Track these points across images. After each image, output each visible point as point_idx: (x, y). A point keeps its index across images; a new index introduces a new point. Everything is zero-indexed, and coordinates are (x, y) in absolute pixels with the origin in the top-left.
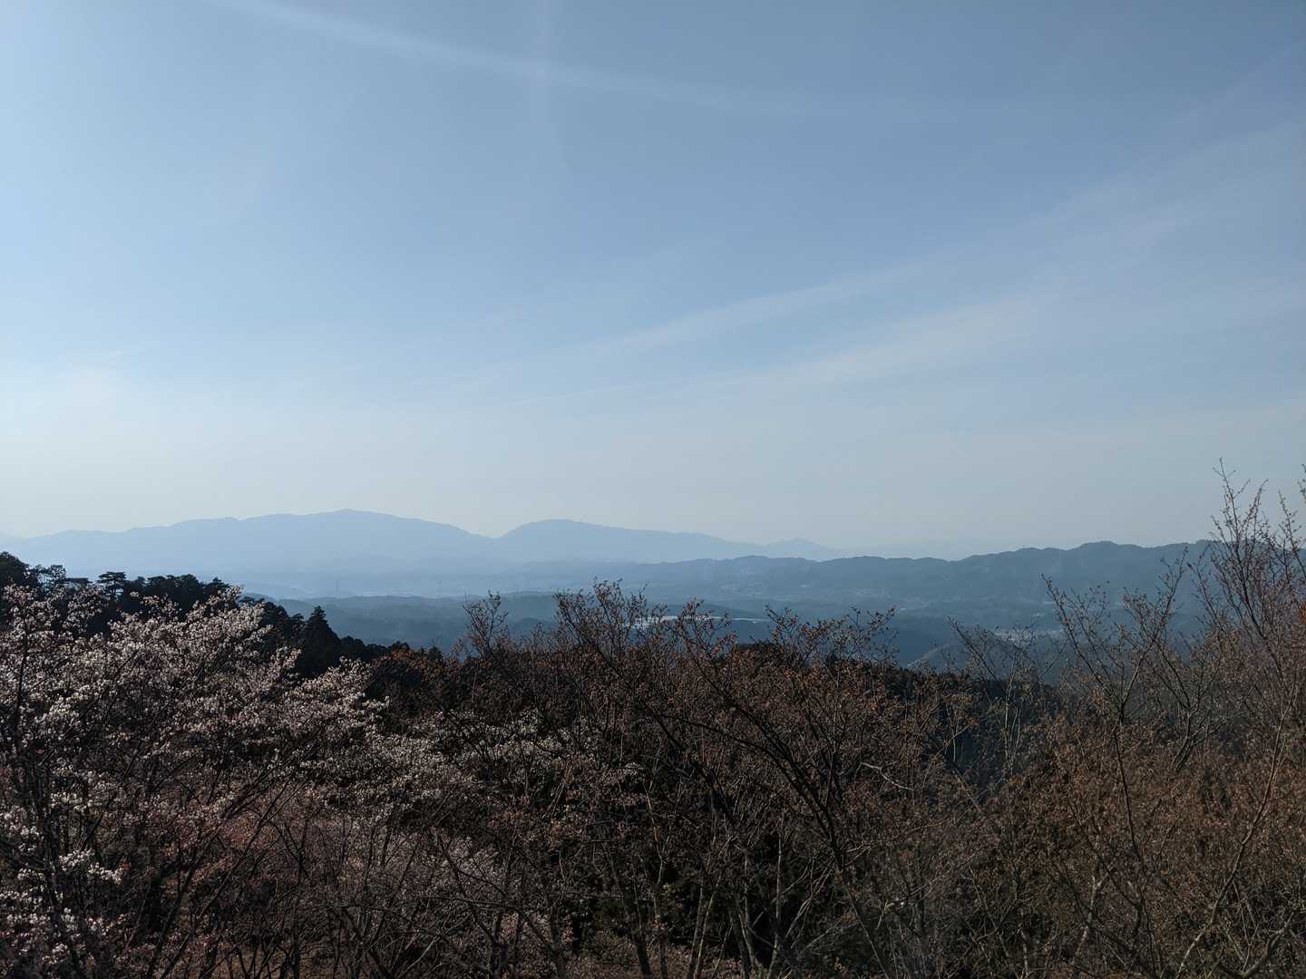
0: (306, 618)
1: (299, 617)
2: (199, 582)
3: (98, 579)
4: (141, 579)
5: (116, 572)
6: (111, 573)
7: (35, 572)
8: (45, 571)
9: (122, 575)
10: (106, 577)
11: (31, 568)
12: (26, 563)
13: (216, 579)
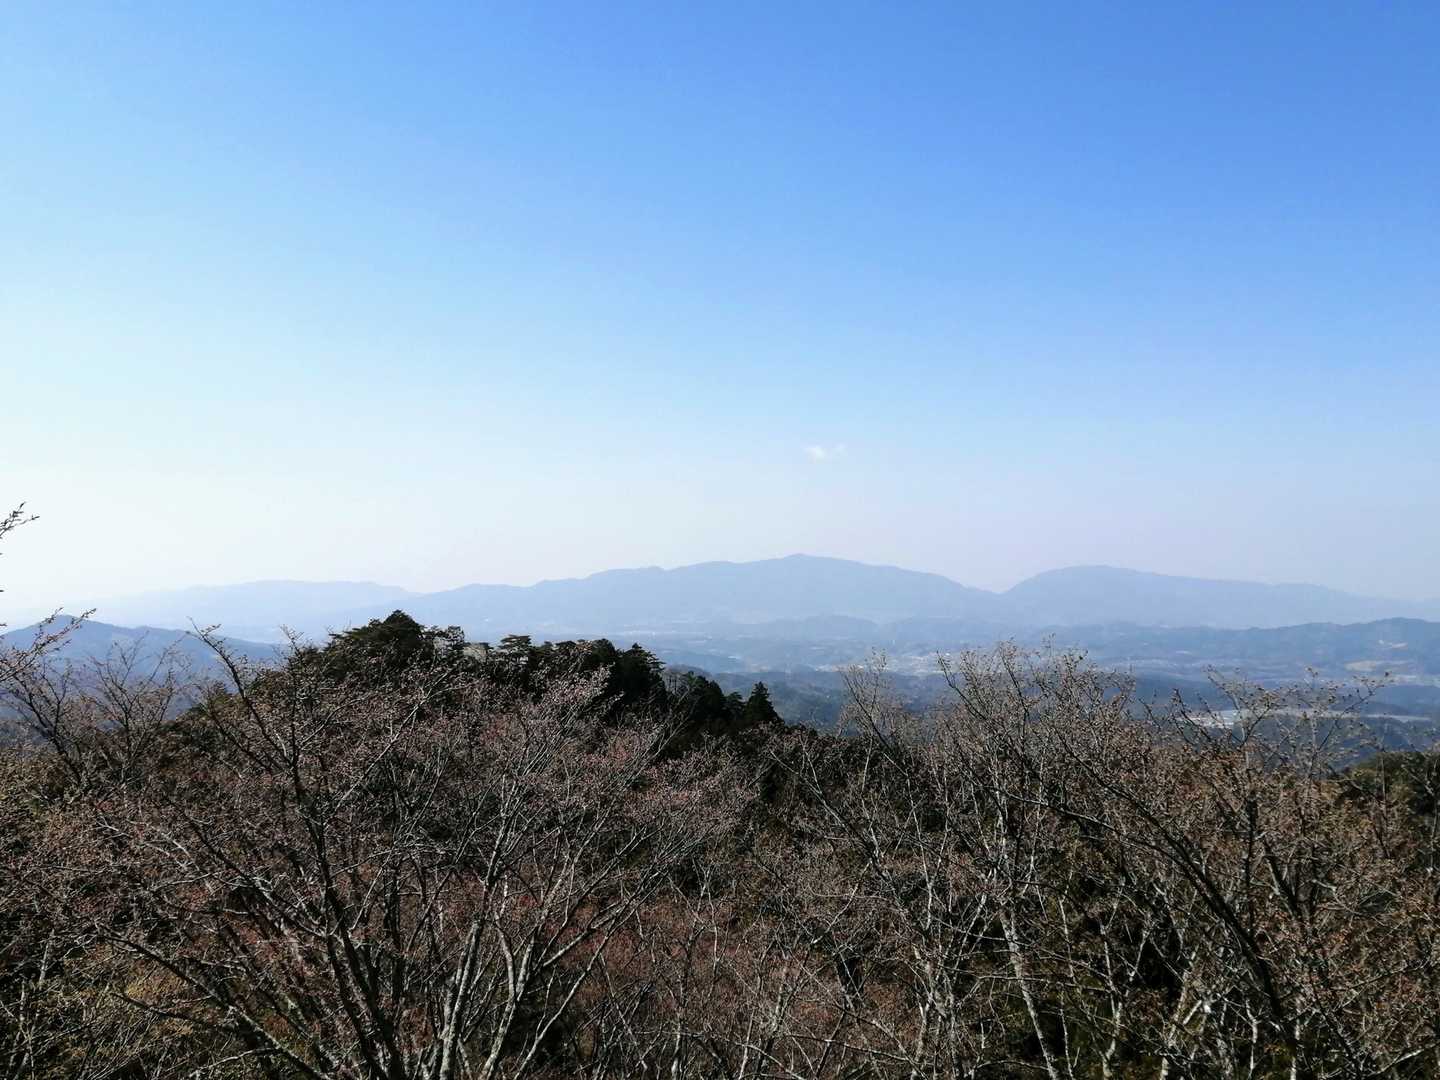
0: (745, 699)
1: (736, 696)
2: (616, 649)
3: (501, 644)
4: (548, 644)
5: (519, 635)
6: (515, 637)
7: (431, 635)
8: (442, 634)
9: (526, 639)
10: (510, 641)
11: (426, 630)
12: (421, 624)
13: (635, 646)
